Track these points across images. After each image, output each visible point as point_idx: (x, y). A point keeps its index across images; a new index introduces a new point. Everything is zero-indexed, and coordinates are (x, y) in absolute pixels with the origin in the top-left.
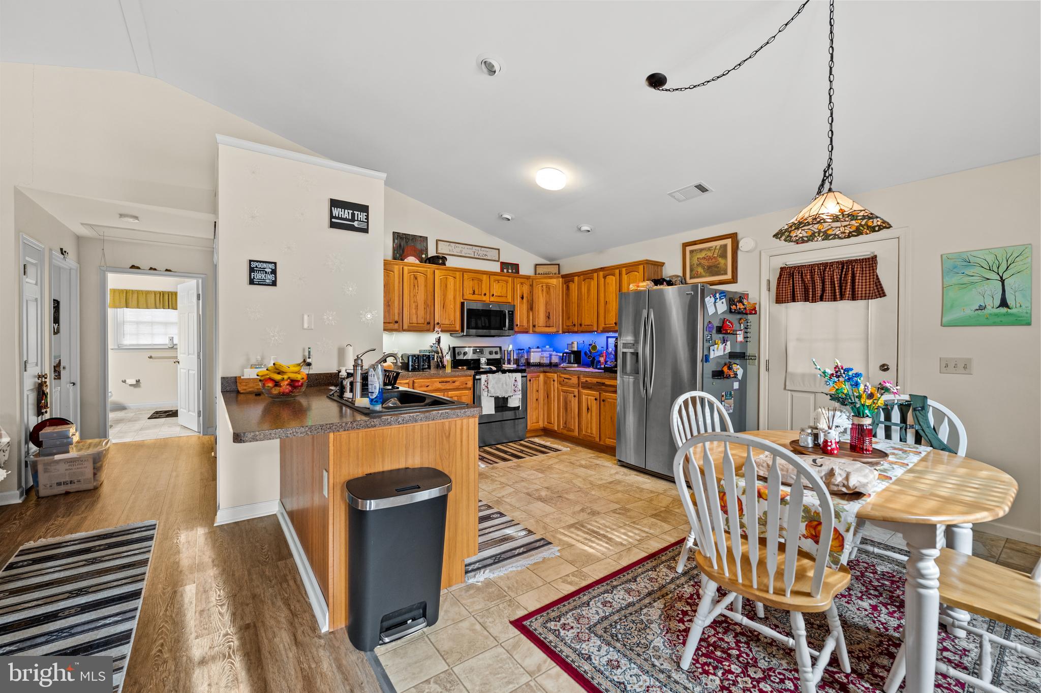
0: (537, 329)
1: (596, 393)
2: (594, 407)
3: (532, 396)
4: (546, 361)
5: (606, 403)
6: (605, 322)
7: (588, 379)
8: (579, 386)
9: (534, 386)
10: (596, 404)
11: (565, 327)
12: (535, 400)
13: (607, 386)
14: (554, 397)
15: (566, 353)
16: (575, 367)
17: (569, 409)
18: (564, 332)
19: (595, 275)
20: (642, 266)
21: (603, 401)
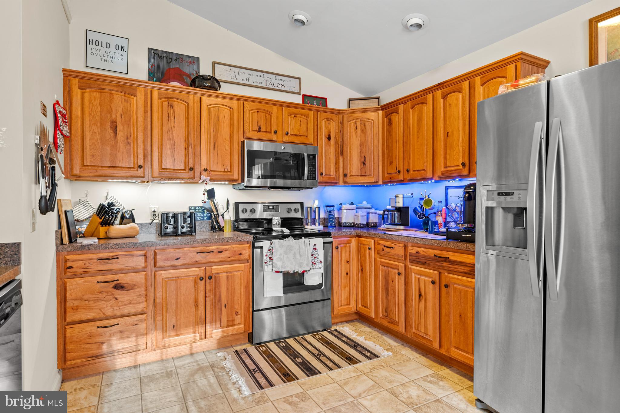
0: (349, 179)
1: (435, 274)
2: (431, 292)
3: (339, 270)
4: (362, 221)
5: (451, 290)
6: (445, 163)
7: (419, 249)
8: (405, 258)
9: (343, 255)
10: (434, 289)
11: (386, 175)
12: (344, 274)
13: (452, 262)
14: (370, 271)
15: (389, 211)
16: (401, 232)
17: (391, 292)
18: (385, 183)
19: (430, 96)
20: (513, 66)
21: (447, 286)
